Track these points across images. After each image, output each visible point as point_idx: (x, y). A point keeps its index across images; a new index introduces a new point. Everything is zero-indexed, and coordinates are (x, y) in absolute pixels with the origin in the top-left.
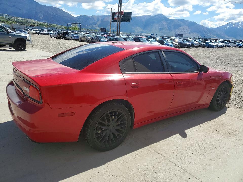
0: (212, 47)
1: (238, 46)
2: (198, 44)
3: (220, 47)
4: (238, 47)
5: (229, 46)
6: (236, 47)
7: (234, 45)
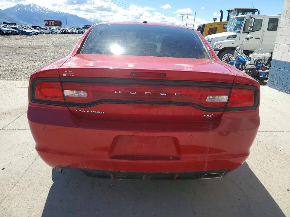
0: (27, 34)
1: (51, 32)
2: (8, 31)
3: (35, 34)
4: (52, 34)
5: (43, 33)
6: (49, 33)
7: (48, 32)
